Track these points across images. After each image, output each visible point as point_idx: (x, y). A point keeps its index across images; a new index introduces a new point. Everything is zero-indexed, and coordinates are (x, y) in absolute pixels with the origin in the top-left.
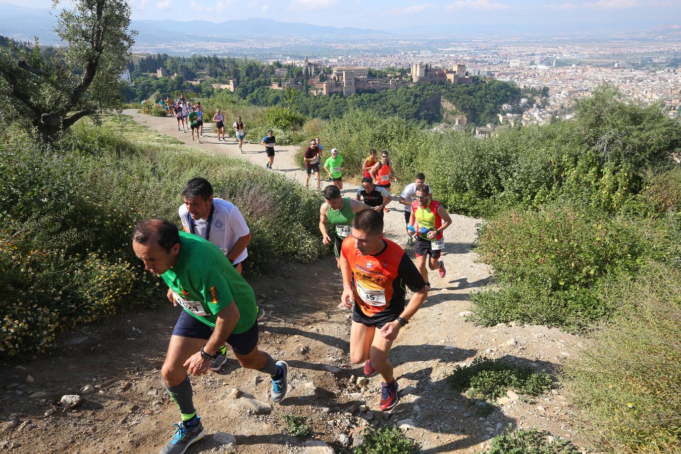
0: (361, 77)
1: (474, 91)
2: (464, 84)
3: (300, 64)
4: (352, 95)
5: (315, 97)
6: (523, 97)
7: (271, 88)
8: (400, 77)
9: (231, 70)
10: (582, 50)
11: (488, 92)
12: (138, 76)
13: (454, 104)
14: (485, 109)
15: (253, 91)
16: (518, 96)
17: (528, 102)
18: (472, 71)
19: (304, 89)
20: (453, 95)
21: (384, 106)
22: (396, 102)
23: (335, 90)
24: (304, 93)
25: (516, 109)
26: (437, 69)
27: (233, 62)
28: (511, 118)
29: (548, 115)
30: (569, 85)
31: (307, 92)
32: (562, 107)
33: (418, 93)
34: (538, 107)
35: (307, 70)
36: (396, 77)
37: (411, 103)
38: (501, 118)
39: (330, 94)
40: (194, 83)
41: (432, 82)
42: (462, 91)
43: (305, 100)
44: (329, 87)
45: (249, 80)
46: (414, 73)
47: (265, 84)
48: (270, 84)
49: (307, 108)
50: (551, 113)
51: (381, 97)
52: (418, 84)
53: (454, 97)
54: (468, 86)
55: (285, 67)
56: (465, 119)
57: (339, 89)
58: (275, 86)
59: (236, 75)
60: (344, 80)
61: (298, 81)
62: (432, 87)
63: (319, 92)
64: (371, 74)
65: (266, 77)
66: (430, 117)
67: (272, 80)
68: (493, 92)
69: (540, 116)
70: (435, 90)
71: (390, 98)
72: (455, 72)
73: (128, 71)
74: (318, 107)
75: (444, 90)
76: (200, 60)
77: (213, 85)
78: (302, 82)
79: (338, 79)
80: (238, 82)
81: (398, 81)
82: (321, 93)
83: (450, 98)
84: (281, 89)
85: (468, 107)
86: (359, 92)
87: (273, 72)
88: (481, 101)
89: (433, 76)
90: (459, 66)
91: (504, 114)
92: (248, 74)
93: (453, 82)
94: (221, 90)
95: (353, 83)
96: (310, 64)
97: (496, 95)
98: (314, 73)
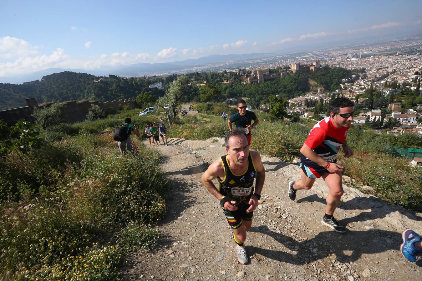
0: (266, 73)
1: (326, 74)
2: (320, 71)
3: (236, 71)
4: (263, 82)
5: (245, 85)
6: (353, 74)
7: (223, 83)
8: (286, 71)
9: (204, 77)
10: (374, 49)
11: (333, 73)
12: (165, 84)
13: (316, 81)
14: (333, 83)
15: (215, 85)
16: (350, 74)
17: (356, 77)
18: (323, 64)
19: (239, 82)
20: (315, 77)
21: (279, 86)
22: (285, 83)
23: (254, 81)
24: (239, 84)
25: (350, 81)
26: (304, 65)
27: (205, 73)
28: (348, 86)
29: (369, 82)
30: (374, 66)
31: (241, 83)
32: (376, 77)
33: (296, 78)
34: (362, 78)
35: (239, 73)
36: (284, 71)
37: (293, 83)
38: (342, 86)
39: (251, 83)
40: (189, 84)
41: (303, 72)
42: (320, 75)
43: (240, 87)
44: (251, 80)
45: (213, 80)
46: (293, 68)
47: (220, 81)
48: (223, 81)
49: (241, 91)
50: (371, 81)
51: (278, 81)
52: (296, 73)
53: (316, 78)
54: (322, 72)
55: (229, 73)
56: (323, 88)
57: (256, 80)
58: (225, 82)
59: (207, 79)
60: (258, 76)
61: (235, 78)
62: (303, 74)
63: (246, 82)
64: (271, 71)
65: (221, 78)
66: (304, 89)
67: (224, 79)
68: (336, 74)
69: (364, 83)
70: (305, 75)
71: (282, 82)
72: (314, 66)
73: (161, 82)
74: (246, 90)
75: (310, 75)
76: (191, 74)
77: (197, 85)
78: (238, 79)
79: (255, 76)
80: (208, 83)
81: (285, 73)
82: (247, 83)
83: (313, 79)
84: (228, 83)
85: (324, 82)
86: (266, 81)
87: (223, 76)
88: (330, 78)
89: (303, 69)
90: (316, 62)
91: (344, 84)
92: (212, 78)
93: (314, 70)
94: (201, 86)
95: (263, 76)
96: (240, 70)
97: (338, 75)
98: (243, 74)
